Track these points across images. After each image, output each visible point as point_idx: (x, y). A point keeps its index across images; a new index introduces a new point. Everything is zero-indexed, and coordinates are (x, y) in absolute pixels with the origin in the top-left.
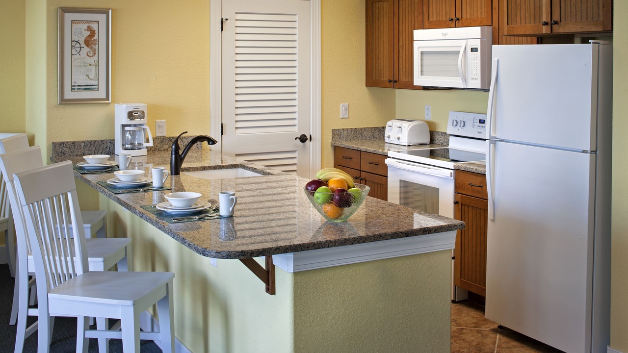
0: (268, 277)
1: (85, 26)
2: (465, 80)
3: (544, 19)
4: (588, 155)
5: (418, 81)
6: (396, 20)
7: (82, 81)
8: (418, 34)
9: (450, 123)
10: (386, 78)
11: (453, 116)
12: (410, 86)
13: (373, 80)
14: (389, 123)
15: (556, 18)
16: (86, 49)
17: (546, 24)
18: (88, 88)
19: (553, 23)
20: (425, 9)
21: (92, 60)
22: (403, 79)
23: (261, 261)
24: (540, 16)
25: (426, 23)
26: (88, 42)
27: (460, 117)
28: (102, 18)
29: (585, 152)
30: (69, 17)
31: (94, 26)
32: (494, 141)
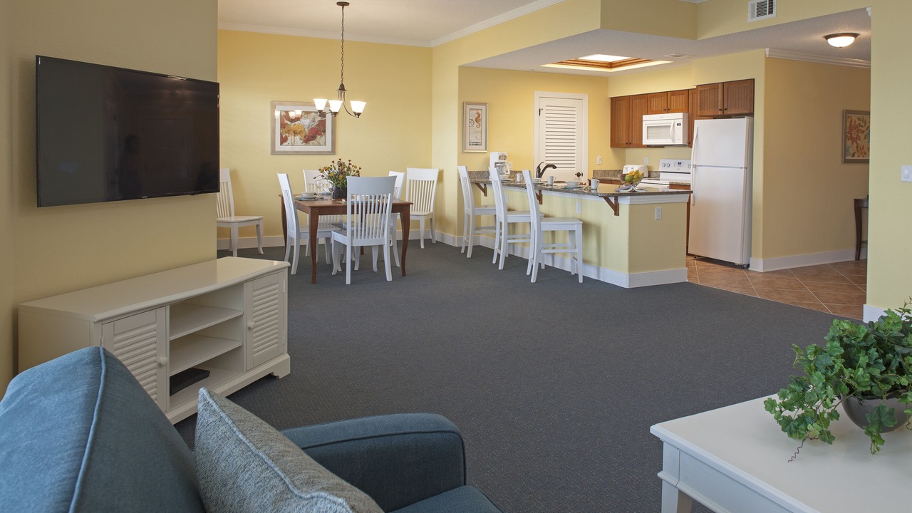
0: (616, 208)
1: (476, 112)
2: (673, 140)
3: (720, 108)
4: (743, 170)
5: (645, 142)
6: (631, 110)
7: (474, 140)
8: (645, 117)
9: (661, 165)
10: (624, 141)
11: (662, 161)
12: (640, 146)
13: (615, 144)
14: (625, 167)
15: (725, 107)
16: (476, 124)
17: (720, 110)
18: (477, 144)
19: (723, 110)
20: (649, 104)
21: (478, 130)
22: (634, 142)
23: (612, 200)
24: (717, 106)
25: (649, 111)
26: (477, 120)
27: (667, 162)
28: (483, 107)
29: (741, 168)
30: (469, 107)
31: (480, 112)
32: (695, 166)
